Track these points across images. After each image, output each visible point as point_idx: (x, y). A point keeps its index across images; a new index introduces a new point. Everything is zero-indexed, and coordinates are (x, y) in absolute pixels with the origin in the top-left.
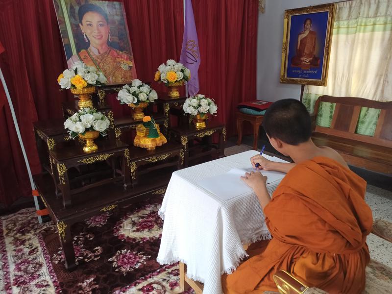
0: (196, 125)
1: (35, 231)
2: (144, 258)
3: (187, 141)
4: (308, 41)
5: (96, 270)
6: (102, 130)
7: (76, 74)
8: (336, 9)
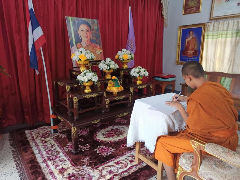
0: (137, 82)
1: (51, 137)
2: (113, 150)
3: (133, 90)
4: (191, 42)
6: (95, 81)
7: (81, 54)
8: (206, 26)
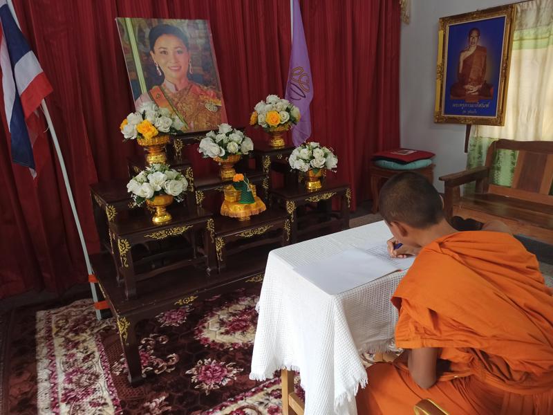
0: (307, 186)
1: (92, 330)
2: (235, 372)
3: (294, 207)
4: (474, 61)
5: (168, 386)
6: (177, 194)
7: (144, 119)
8: (517, 12)
